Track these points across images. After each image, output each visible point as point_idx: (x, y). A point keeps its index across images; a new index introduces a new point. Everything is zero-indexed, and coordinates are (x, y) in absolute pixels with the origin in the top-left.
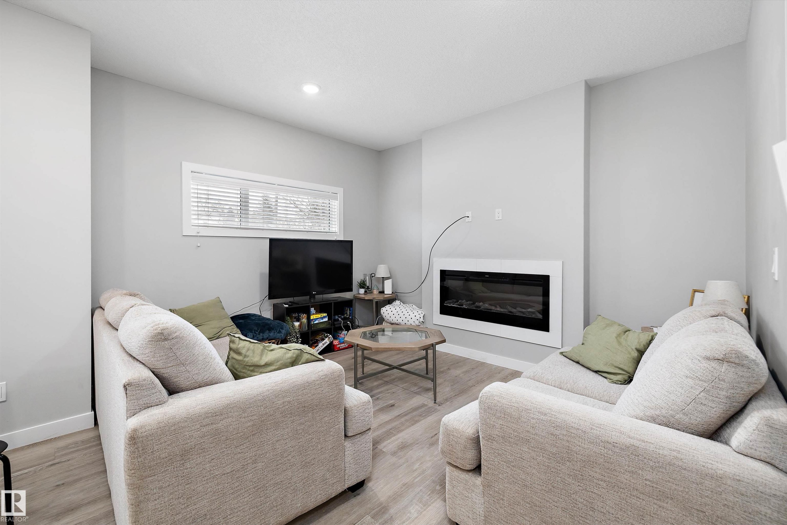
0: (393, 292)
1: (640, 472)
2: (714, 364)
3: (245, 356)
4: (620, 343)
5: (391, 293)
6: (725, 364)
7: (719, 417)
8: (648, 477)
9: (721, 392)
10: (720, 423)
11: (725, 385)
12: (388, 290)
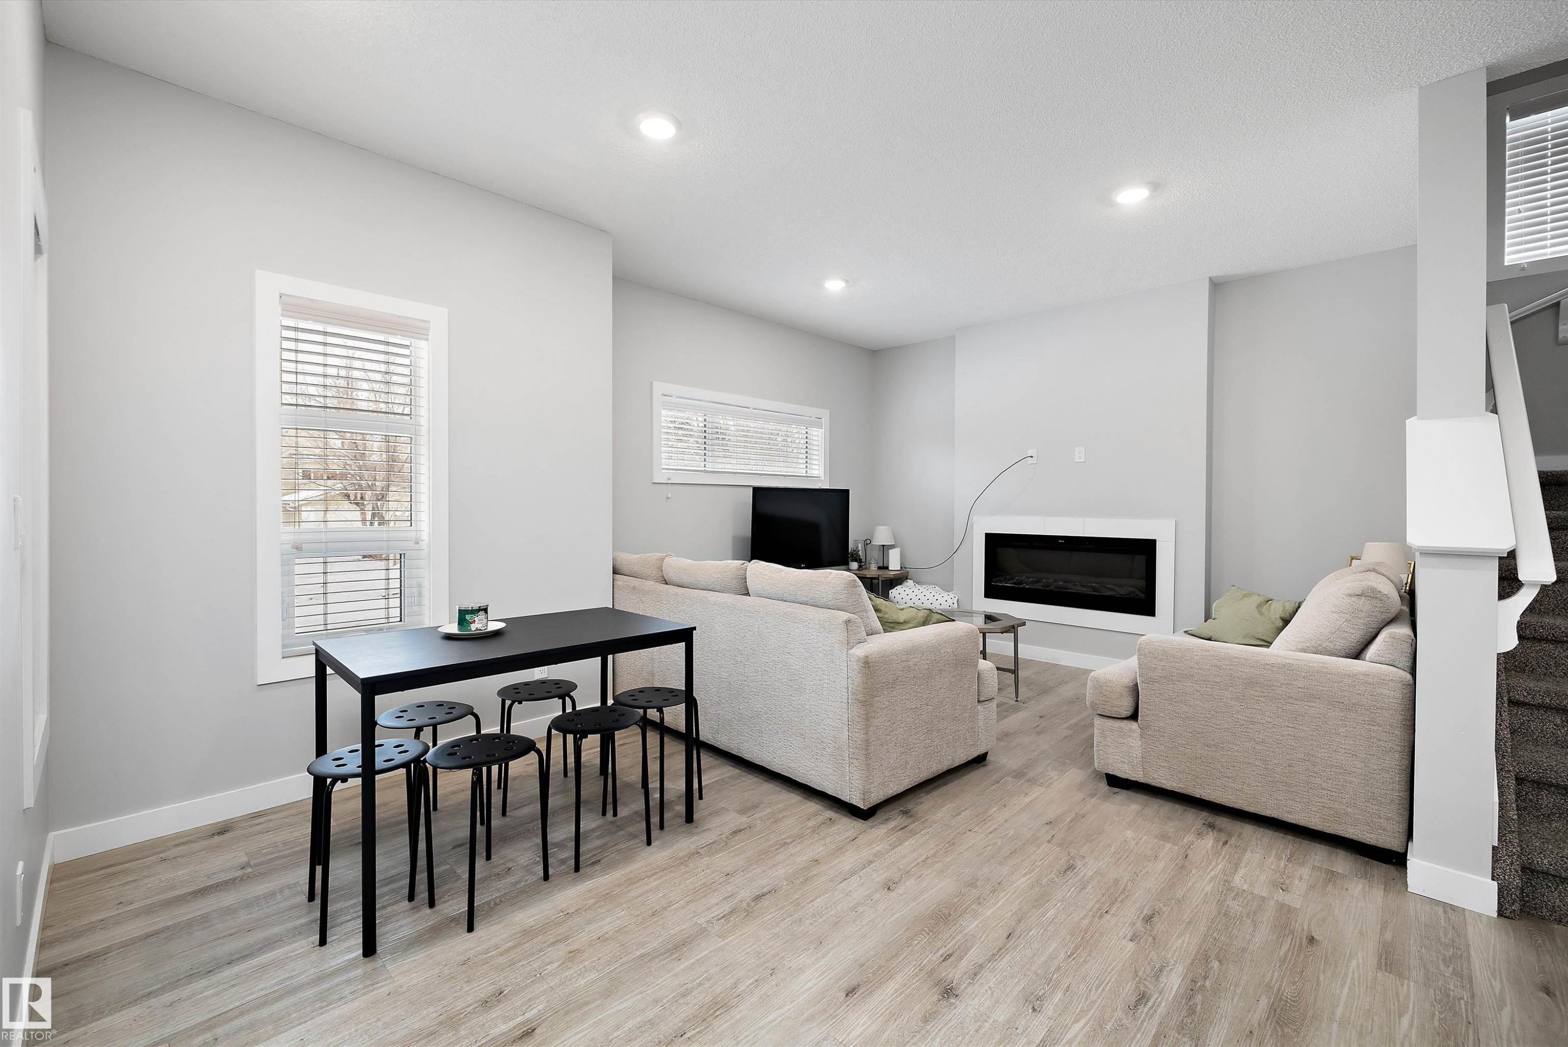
0: (901, 568)
1: (1294, 682)
2: (1354, 599)
3: (885, 613)
4: (1261, 614)
5: (899, 569)
6: (1363, 598)
7: (1359, 642)
8: (1300, 686)
9: (1359, 621)
10: (1359, 648)
11: (1362, 614)
12: (894, 564)
